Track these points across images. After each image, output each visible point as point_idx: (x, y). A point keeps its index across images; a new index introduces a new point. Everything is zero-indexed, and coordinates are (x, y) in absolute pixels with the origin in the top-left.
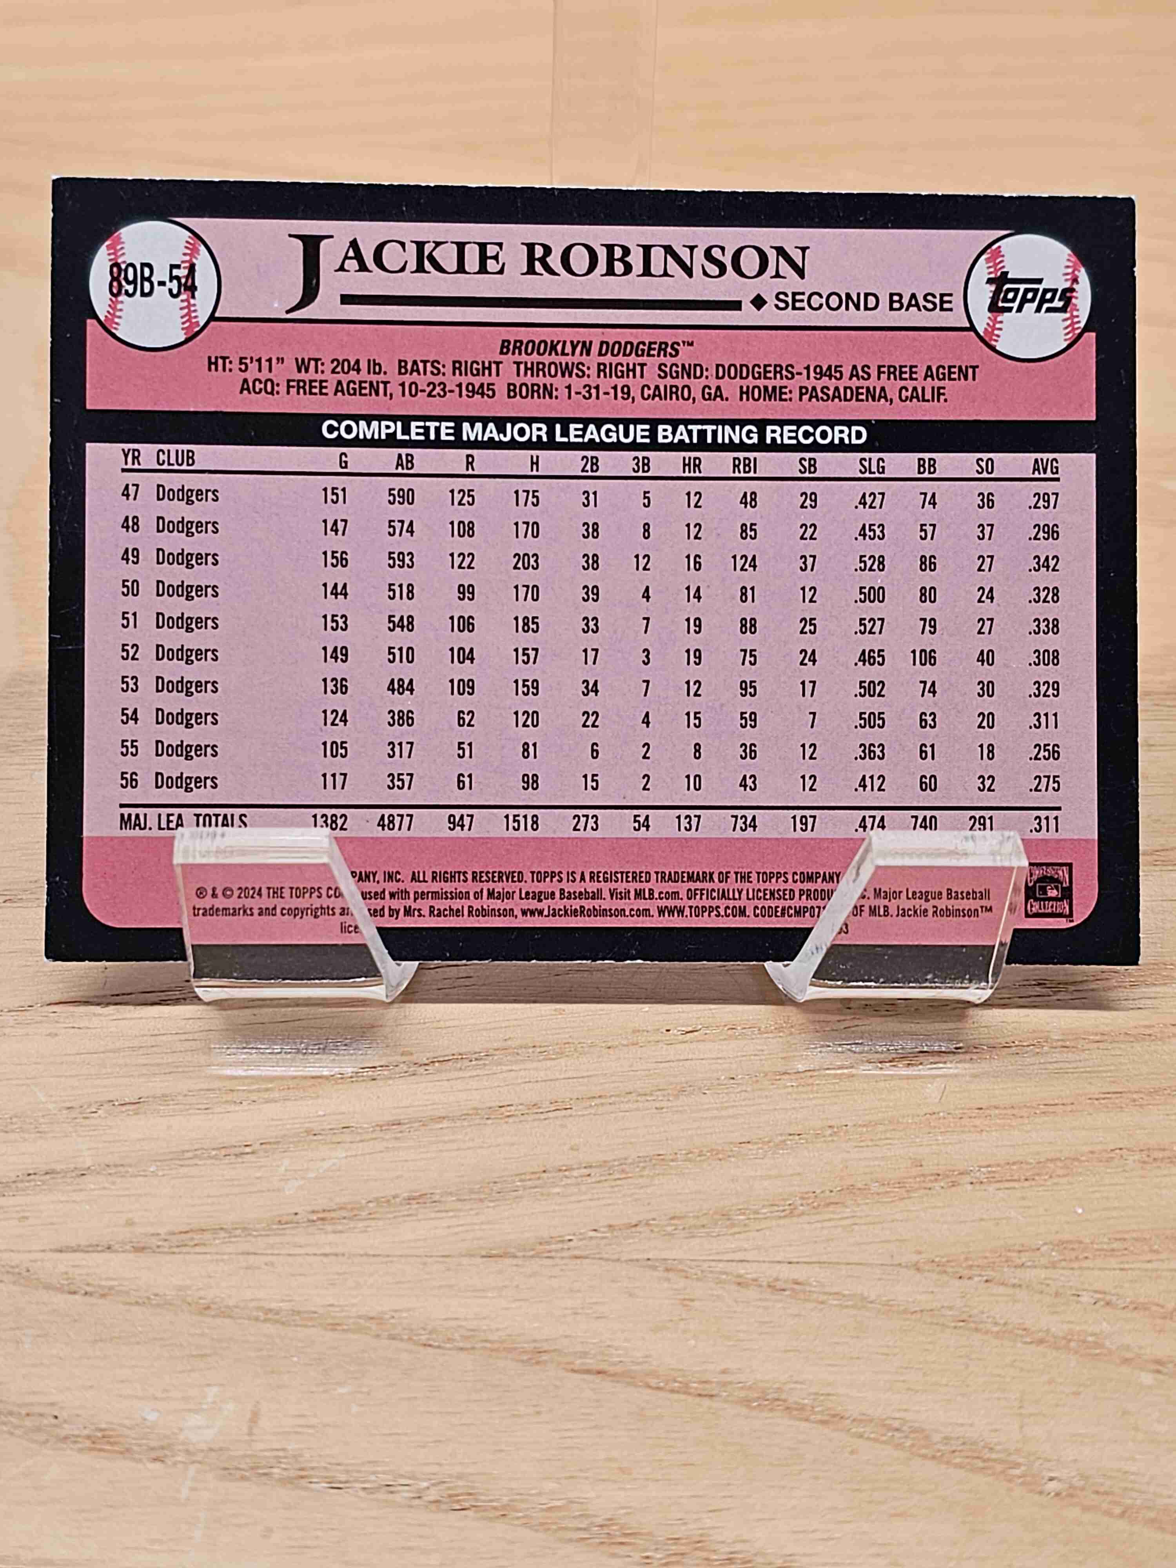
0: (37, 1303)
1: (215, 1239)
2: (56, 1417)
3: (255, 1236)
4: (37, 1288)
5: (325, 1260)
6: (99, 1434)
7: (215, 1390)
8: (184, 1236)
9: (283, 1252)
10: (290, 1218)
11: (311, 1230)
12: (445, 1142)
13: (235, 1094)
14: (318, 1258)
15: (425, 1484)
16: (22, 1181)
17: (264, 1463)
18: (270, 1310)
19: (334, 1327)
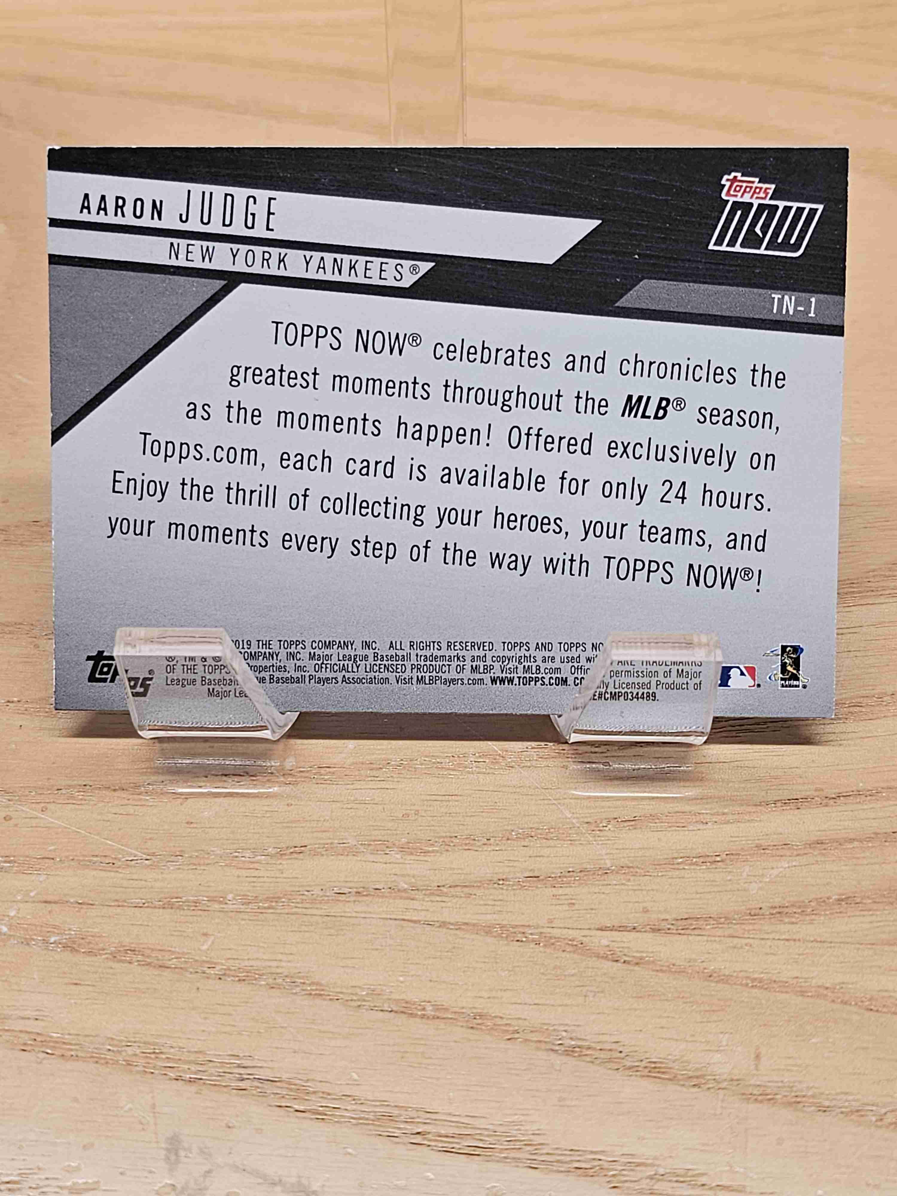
0: (593, 968)
1: (707, 925)
2: (621, 1052)
3: (735, 924)
4: (591, 957)
5: (787, 943)
6: (653, 1065)
7: (727, 1035)
8: (684, 923)
9: (756, 937)
10: (757, 911)
11: (773, 920)
12: (858, 858)
13: (701, 816)
14: (782, 942)
15: (883, 1111)
16: (565, 877)
17: (769, 1091)
18: (755, 979)
19: (802, 993)
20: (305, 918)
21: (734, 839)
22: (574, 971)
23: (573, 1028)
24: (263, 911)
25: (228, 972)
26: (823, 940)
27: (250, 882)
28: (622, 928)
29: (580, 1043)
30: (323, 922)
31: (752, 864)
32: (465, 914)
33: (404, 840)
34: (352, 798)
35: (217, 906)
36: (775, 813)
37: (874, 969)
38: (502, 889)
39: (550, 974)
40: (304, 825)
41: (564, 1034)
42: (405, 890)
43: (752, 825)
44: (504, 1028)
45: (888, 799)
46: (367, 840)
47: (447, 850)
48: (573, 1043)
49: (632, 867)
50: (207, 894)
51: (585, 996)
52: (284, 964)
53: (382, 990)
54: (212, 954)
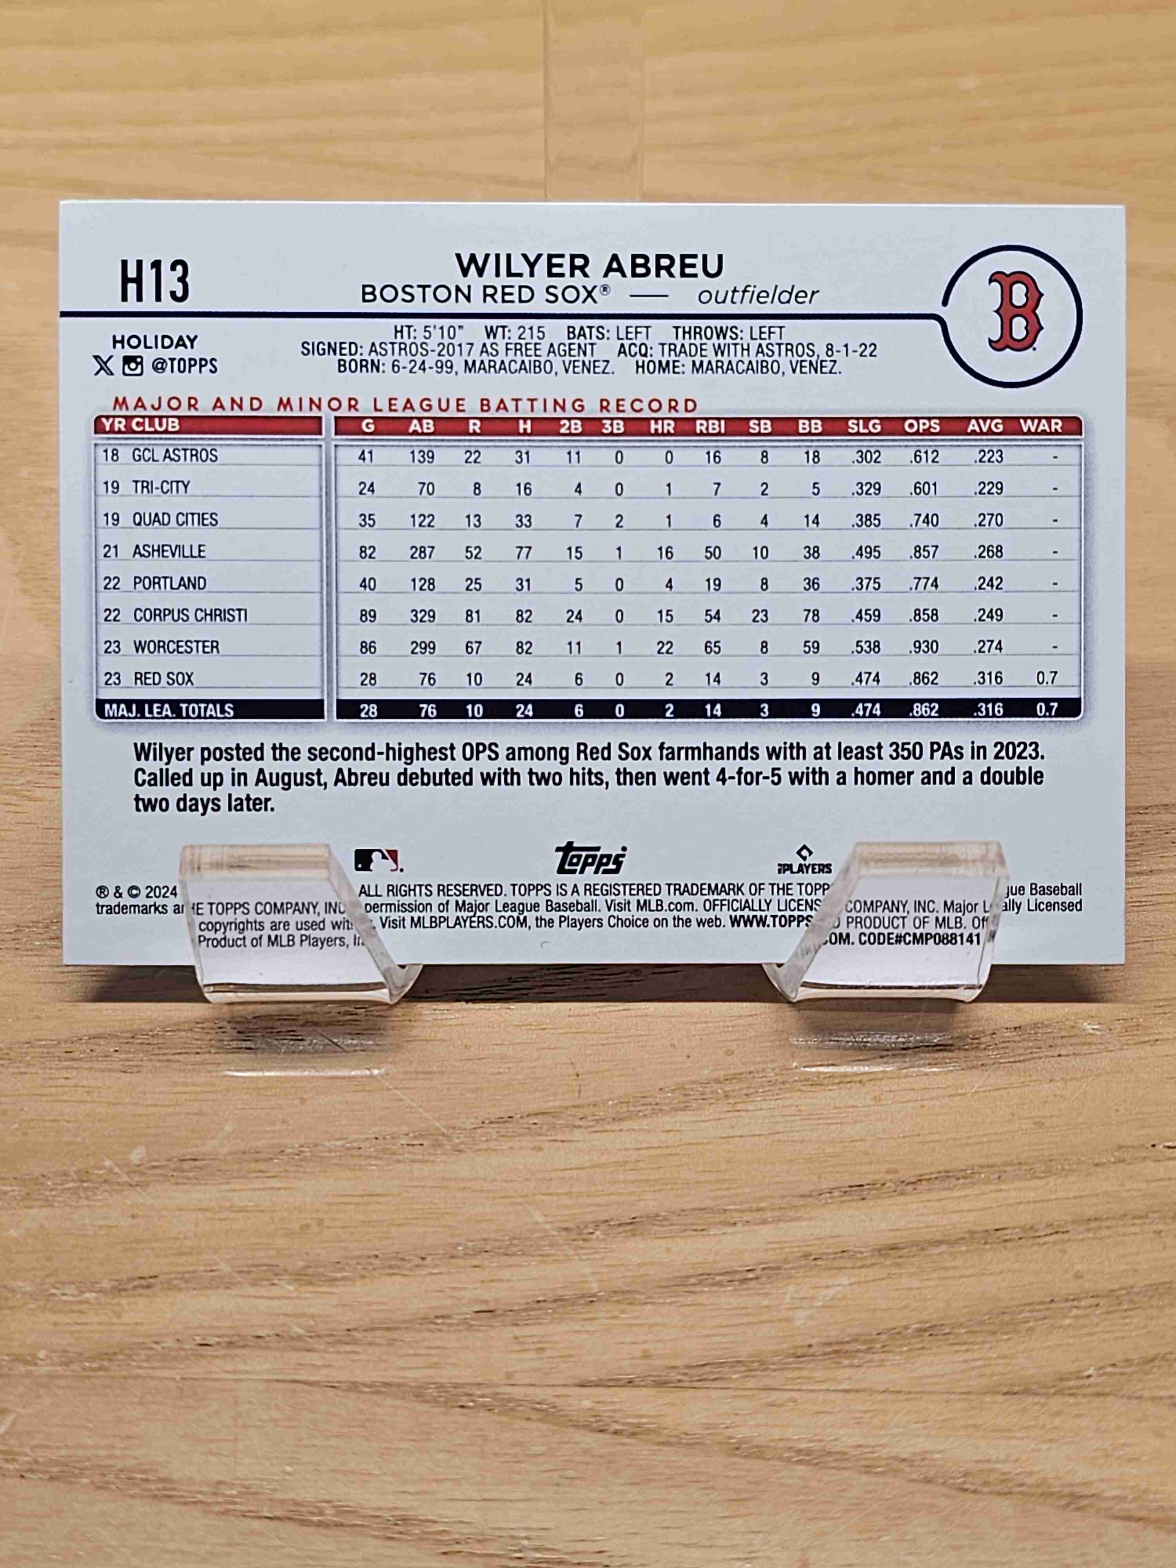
20: (151, 1383)
21: (772, 1246)
22: (542, 1449)
23: (539, 1533)
24: (92, 1374)
25: (34, 1467)
26: (898, 1388)
27: (72, 1332)
28: (613, 1383)
29: (547, 1556)
30: (179, 1388)
31: (798, 1281)
32: (386, 1370)
33: (300, 1264)
34: (228, 1204)
35: (22, 1369)
36: (832, 1206)
37: (970, 1430)
38: (440, 1330)
39: (506, 1454)
40: (155, 1245)
41: (526, 1542)
42: (299, 1338)
43: (798, 1224)
44: (438, 1537)
45: (989, 1182)
46: (247, 1266)
47: (363, 1277)
48: (538, 1555)
49: (629, 1292)
50: (8, 1352)
51: (557, 1485)
52: (118, 1452)
53: (261, 1487)
54: (13, 1441)
